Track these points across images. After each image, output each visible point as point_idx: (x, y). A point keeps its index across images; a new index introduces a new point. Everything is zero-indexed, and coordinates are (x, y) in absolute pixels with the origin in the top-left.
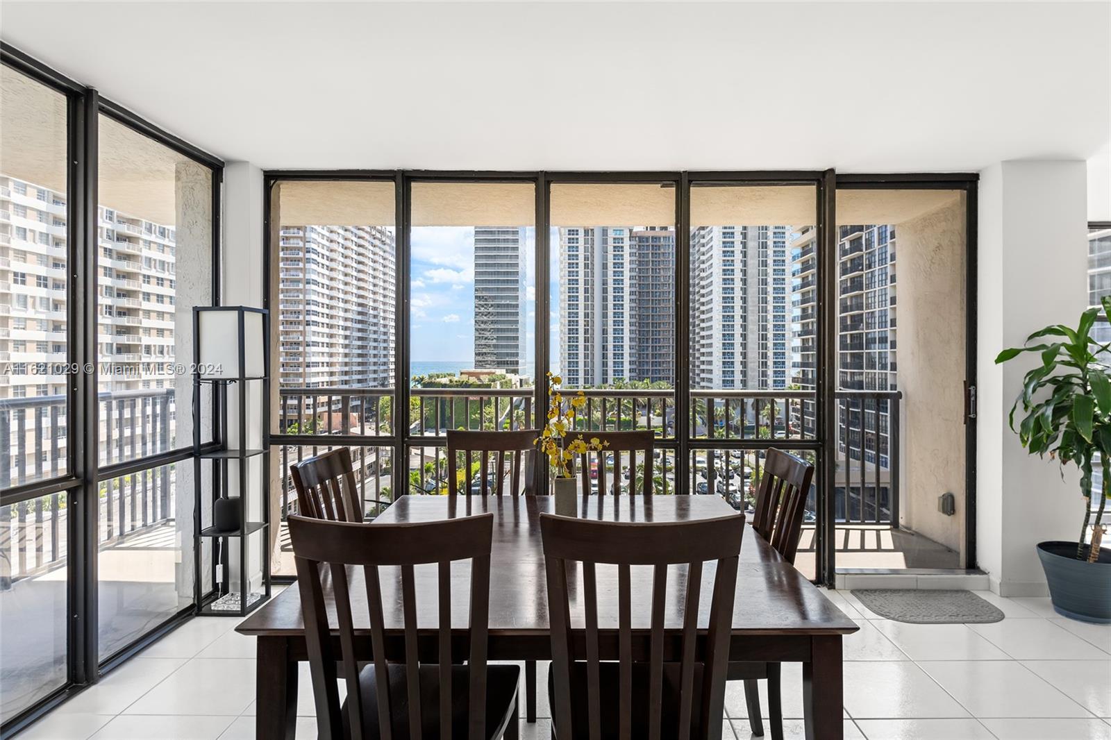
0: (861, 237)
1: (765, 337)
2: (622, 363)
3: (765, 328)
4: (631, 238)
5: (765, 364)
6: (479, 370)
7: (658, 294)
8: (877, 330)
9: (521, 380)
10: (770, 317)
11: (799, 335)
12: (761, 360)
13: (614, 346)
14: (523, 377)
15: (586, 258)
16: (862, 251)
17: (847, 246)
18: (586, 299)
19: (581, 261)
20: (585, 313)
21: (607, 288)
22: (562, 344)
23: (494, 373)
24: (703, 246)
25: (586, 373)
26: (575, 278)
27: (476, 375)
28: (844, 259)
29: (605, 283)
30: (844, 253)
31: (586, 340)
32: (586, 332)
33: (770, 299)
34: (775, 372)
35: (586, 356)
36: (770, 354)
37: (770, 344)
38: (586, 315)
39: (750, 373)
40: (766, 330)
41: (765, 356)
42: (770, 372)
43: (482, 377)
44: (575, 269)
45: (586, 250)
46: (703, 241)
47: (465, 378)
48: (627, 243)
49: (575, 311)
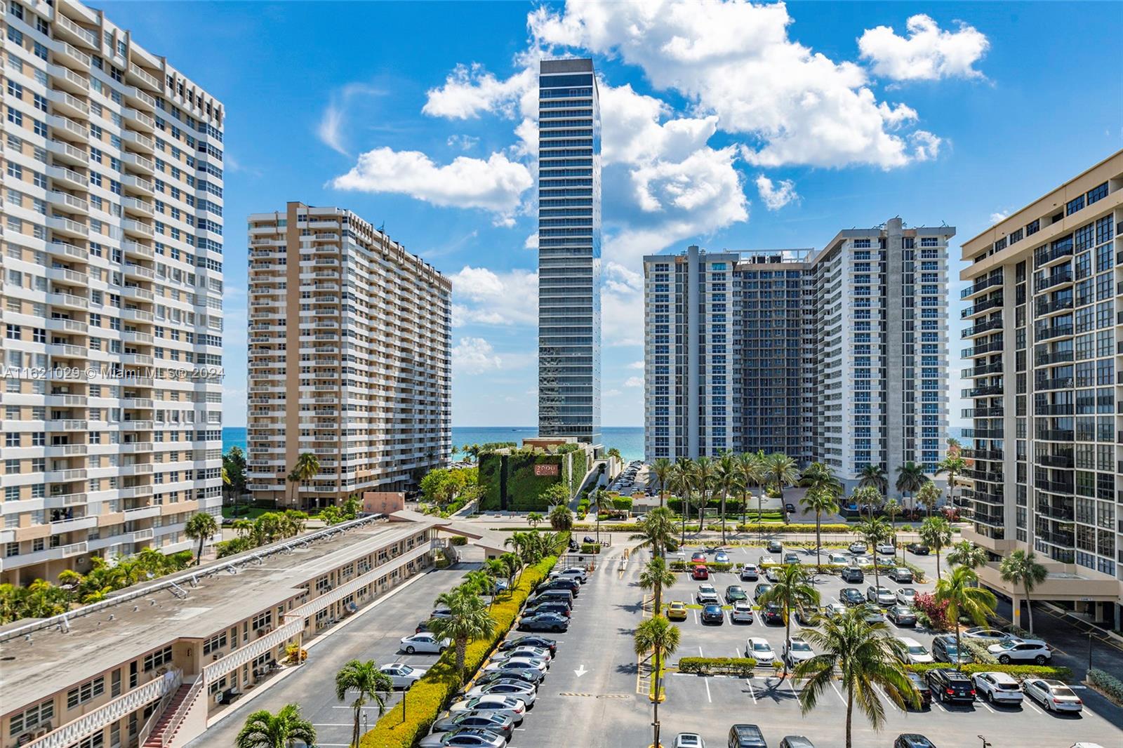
0: (1069, 262)
1: (911, 397)
2: (724, 429)
3: (911, 385)
4: (735, 273)
5: (911, 432)
6: (545, 439)
7: (768, 343)
8: (1095, 387)
9: (595, 450)
10: (918, 370)
11: (972, 395)
12: (906, 426)
13: (714, 409)
14: (599, 447)
15: (678, 299)
16: (1069, 280)
17: (1047, 275)
18: (678, 350)
19: (672, 304)
20: (677, 368)
21: (704, 337)
22: (648, 406)
23: (564, 442)
24: (828, 281)
25: (678, 442)
26: (664, 324)
27: (543, 445)
28: (1042, 292)
29: (702, 330)
30: (1041, 284)
31: (678, 401)
32: (678, 390)
33: (918, 347)
34: (925, 442)
35: (678, 421)
36: (918, 418)
37: (918, 406)
38: (678, 370)
39: (891, 443)
40: (912, 388)
41: (911, 421)
42: (918, 441)
43: (550, 447)
44: (664, 313)
45: (678, 289)
46: (827, 275)
47: (529, 448)
48: (729, 281)
49: (664, 365)
